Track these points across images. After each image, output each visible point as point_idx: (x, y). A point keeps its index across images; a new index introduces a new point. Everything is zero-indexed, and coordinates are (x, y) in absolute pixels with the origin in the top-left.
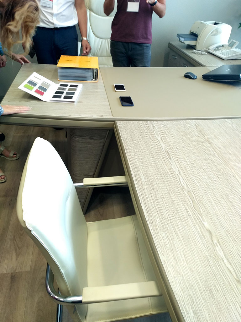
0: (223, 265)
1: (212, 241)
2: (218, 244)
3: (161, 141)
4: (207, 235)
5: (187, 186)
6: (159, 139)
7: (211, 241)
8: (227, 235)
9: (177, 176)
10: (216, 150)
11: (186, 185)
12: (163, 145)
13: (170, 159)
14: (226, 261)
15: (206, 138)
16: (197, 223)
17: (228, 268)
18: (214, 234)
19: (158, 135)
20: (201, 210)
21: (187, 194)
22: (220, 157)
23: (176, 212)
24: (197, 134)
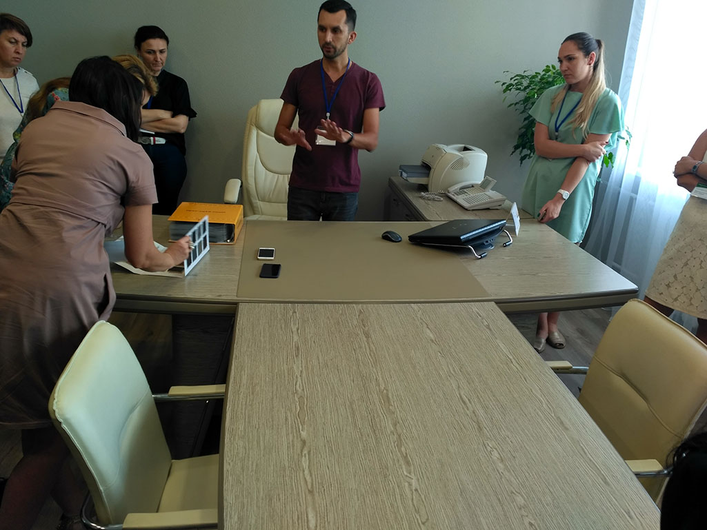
0: (301, 475)
1: (302, 451)
2: (307, 455)
3: (295, 333)
4: (298, 445)
5: (303, 390)
6: (295, 330)
7: (299, 451)
8: (325, 446)
9: (295, 378)
10: (372, 345)
11: (302, 388)
12: (296, 338)
13: (297, 356)
14: (306, 472)
15: (367, 328)
16: (292, 432)
17: (305, 478)
18: (308, 444)
19: (295, 324)
20: (306, 418)
21: (297, 399)
22: (372, 354)
23: (271, 420)
24: (355, 322)
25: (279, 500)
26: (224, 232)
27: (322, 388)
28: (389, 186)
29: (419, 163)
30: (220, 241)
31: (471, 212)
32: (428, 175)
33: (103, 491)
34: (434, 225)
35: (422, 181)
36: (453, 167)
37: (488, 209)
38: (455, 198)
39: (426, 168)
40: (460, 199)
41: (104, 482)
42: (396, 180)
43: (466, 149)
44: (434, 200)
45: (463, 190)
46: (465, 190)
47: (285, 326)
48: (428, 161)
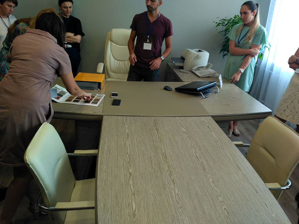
0: (130, 188)
1: (130, 178)
2: (132, 179)
3: (127, 128)
4: (128, 175)
5: (130, 152)
6: (127, 127)
7: (129, 178)
8: (139, 175)
9: (127, 147)
10: (159, 134)
11: (130, 151)
12: (127, 131)
13: (128, 138)
14: (132, 186)
15: (157, 127)
16: (126, 170)
17: (131, 189)
18: (132, 175)
19: (127, 125)
20: (132, 164)
21: (128, 156)
22: (159, 138)
23: (117, 164)
24: (152, 124)
25: (120, 197)
26: (97, 85)
27: (138, 152)
28: (167, 66)
29: (180, 57)
30: (95, 89)
31: (202, 78)
32: (184, 62)
33: (47, 193)
34: (186, 83)
35: (181, 65)
36: (194, 59)
37: (209, 77)
38: (195, 72)
39: (183, 59)
40: (197, 73)
41: (47, 189)
42: (170, 64)
43: (200, 51)
44: (186, 73)
45: (198, 69)
46: (199, 69)
47: (123, 125)
48: (183, 56)
